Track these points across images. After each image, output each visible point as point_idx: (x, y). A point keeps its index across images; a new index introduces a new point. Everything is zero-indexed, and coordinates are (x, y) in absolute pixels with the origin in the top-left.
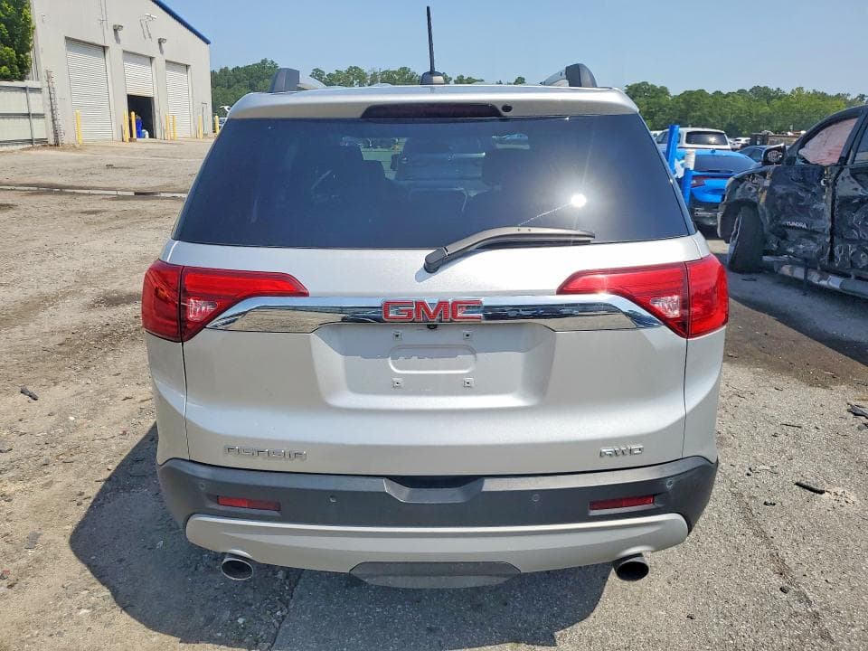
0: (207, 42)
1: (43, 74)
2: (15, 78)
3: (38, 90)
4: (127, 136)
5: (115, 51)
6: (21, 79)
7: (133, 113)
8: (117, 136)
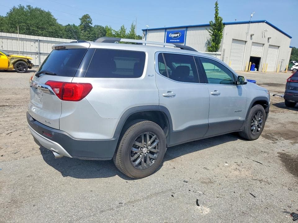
0: (290, 37)
1: (223, 50)
2: (214, 51)
3: (220, 55)
4: (247, 69)
5: (249, 42)
6: (216, 52)
7: (251, 62)
8: (243, 69)
